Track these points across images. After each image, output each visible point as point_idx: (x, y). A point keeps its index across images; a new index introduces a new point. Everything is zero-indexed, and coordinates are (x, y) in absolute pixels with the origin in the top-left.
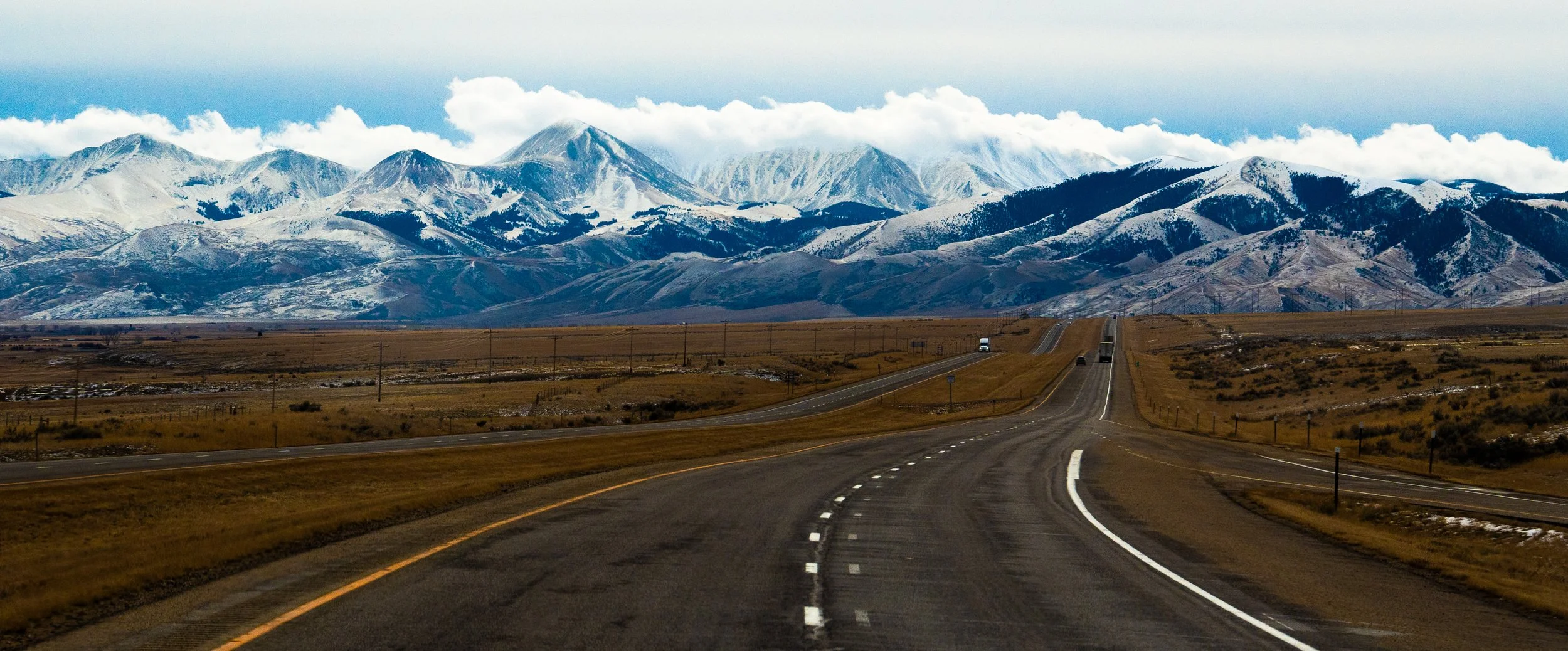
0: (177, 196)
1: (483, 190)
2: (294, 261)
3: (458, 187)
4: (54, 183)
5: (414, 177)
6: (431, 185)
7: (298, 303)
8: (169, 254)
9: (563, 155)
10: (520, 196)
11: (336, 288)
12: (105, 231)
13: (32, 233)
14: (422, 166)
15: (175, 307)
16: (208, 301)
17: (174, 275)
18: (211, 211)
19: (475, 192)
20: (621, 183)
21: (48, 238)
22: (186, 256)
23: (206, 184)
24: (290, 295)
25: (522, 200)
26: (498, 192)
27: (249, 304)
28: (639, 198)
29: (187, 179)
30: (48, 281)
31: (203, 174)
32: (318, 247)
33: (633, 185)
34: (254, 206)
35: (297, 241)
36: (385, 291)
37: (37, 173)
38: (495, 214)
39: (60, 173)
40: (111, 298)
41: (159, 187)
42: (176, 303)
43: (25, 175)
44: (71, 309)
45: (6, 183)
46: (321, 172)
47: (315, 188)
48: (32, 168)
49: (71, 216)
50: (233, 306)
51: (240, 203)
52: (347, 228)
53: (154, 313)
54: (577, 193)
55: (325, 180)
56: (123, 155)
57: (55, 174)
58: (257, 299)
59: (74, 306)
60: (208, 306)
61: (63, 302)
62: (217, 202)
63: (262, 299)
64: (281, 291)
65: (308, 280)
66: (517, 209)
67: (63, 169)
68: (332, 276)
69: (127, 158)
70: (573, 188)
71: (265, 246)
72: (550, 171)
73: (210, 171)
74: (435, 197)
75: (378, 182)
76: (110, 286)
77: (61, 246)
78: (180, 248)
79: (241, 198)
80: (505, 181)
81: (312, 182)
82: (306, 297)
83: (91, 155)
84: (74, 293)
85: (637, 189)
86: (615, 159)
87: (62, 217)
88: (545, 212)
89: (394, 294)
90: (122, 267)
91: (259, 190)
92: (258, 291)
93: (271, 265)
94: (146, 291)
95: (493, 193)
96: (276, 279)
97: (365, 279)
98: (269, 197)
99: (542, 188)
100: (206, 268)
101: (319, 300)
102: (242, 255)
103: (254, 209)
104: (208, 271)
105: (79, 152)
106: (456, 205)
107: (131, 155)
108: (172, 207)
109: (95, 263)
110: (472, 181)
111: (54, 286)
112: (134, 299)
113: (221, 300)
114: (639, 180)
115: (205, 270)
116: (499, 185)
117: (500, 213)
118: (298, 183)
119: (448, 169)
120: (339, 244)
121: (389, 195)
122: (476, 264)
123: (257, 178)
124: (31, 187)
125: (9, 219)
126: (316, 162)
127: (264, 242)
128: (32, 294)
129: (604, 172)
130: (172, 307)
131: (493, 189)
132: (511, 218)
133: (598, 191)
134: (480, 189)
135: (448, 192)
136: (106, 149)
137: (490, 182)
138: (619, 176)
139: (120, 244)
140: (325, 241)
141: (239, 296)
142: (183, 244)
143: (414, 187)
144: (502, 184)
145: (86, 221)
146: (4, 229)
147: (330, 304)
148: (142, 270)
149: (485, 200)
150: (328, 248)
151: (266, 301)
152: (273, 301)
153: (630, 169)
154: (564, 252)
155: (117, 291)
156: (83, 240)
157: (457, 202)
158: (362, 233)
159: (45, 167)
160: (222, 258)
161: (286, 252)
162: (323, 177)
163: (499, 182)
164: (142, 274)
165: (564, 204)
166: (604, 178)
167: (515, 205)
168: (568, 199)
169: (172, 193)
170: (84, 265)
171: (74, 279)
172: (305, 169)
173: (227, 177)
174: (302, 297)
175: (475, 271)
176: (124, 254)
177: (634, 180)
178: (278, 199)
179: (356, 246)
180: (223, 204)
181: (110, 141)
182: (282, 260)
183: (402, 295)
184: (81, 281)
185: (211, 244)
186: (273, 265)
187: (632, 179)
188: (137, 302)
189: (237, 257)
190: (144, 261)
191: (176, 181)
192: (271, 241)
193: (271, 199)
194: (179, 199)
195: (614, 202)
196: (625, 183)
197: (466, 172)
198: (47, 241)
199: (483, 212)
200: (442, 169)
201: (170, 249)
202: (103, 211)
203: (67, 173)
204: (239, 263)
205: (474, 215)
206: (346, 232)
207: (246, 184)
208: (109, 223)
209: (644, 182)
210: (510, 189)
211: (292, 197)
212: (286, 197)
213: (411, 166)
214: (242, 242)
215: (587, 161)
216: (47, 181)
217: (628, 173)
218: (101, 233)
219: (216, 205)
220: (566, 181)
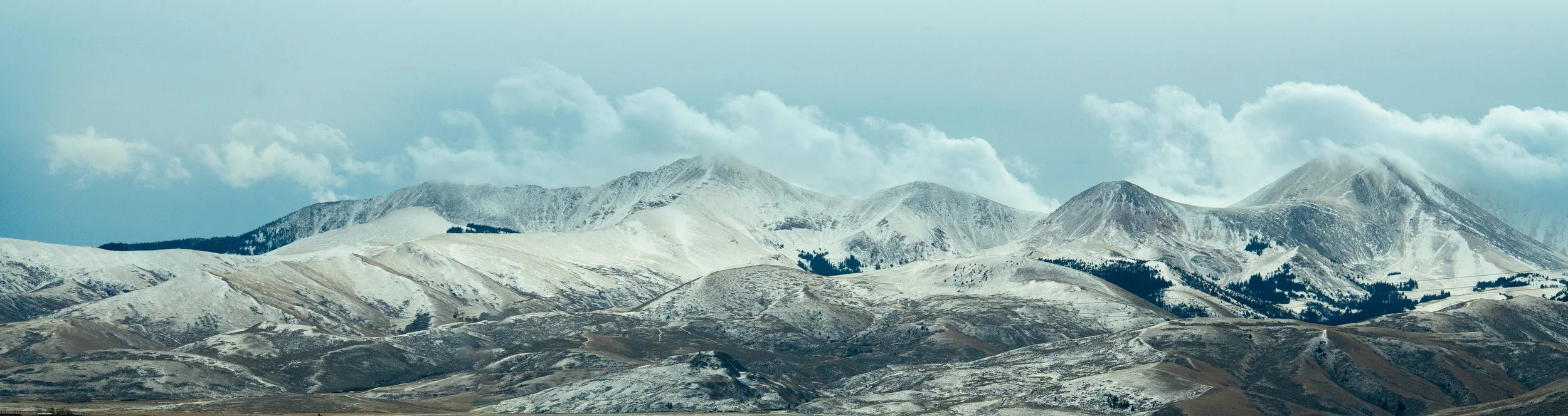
0: (768, 242)
1: (1232, 244)
2: (968, 328)
3: (1193, 238)
4: (588, 221)
5: (1125, 221)
6: (1152, 233)
7: (999, 397)
8: (754, 312)
9: (1348, 196)
10: (1294, 252)
11: (1069, 373)
12: (660, 286)
13: (545, 284)
14: (1136, 204)
15: (766, 398)
16: (826, 389)
17: (765, 344)
18: (819, 265)
19: (1220, 246)
20: (1444, 240)
21: (569, 292)
22: (785, 315)
23: (810, 228)
24: (982, 380)
25: (1296, 259)
26: (1256, 247)
27: (905, 394)
28: (1477, 262)
29: (783, 220)
30: (536, 347)
31: (805, 213)
32: (1005, 308)
33: (1464, 244)
34: (882, 261)
35: (968, 297)
36: (1167, 378)
37: (563, 206)
38: (1256, 279)
39: (596, 207)
40: (645, 377)
41: (741, 228)
42: (767, 391)
43: (545, 208)
44: (571, 394)
45: (517, 219)
46: (979, 216)
47: (971, 238)
48: (555, 199)
49: (608, 262)
50: (873, 397)
51: (860, 256)
52: (1052, 280)
53: (725, 407)
54: (1375, 252)
55: (985, 227)
56: (687, 184)
57: (590, 208)
58: (919, 385)
59: (578, 388)
60: (828, 397)
61: (561, 382)
62: (827, 253)
63: (929, 388)
64: (964, 373)
65: (1009, 357)
66: (1291, 272)
67: (601, 200)
68: (1052, 351)
69: (694, 187)
70: (1369, 245)
71: (915, 304)
72: (1331, 219)
73: (815, 210)
74: (1161, 251)
75: (1069, 229)
76: (649, 357)
77: (589, 305)
78: (774, 303)
79: (863, 248)
80: (1264, 230)
81: (966, 230)
82: (1013, 386)
83: (642, 183)
84: (581, 367)
85: (1471, 248)
86: (1429, 205)
87: (595, 265)
88: (1333, 278)
89: (1187, 387)
90: (675, 328)
91: (888, 239)
92: (917, 374)
93: (929, 334)
94: (712, 366)
95: (1249, 248)
96: (944, 355)
97: (1120, 356)
98: (904, 248)
99: (1321, 244)
100: (817, 336)
101: (1041, 392)
102: (878, 316)
103: (882, 265)
104: (821, 341)
105: (624, 178)
106: (1194, 264)
107: (699, 183)
108: (761, 256)
109: (631, 322)
110: (1215, 230)
111: (547, 353)
112: (689, 380)
113: (849, 388)
114: (1472, 235)
115: (816, 338)
116: (1256, 238)
117: (1264, 278)
118: (945, 230)
119: (1176, 211)
120: (1041, 304)
121: (1089, 246)
122: (1329, 335)
123: (884, 221)
124: (553, 225)
125: (509, 262)
126: (970, 202)
127: (913, 298)
128: (506, 367)
129: (1414, 222)
130: (759, 396)
131: (1248, 242)
132: (1284, 283)
133: (1408, 251)
134: (1227, 242)
135: (1179, 245)
136: (663, 174)
137: (1242, 230)
138: (1439, 228)
139: (674, 294)
140: (1015, 299)
141: (882, 381)
142: (779, 298)
143: (1127, 236)
144: (1260, 236)
145: (631, 271)
146: (501, 276)
147: (1063, 400)
148: (707, 335)
149: (1237, 259)
150: (1023, 309)
151: (938, 391)
152: (950, 391)
153: (1455, 220)
154: (1456, 325)
155: (659, 365)
156: (625, 297)
157: (1194, 260)
158: (1078, 288)
159: (574, 198)
160: (843, 319)
161: (951, 313)
162: (981, 222)
163: (1256, 233)
164: (708, 341)
165: (1358, 268)
166: (1416, 231)
167: (1286, 266)
168: (1362, 262)
169: (761, 238)
170: (611, 325)
171: (585, 343)
172: (954, 211)
173: (841, 219)
174: (1005, 386)
175: (1330, 348)
176: (679, 310)
177: (1464, 236)
178: (916, 252)
179: (1070, 309)
180: (836, 258)
181: (669, 164)
182: (948, 326)
183: (1205, 388)
184: (595, 346)
185: (825, 298)
186: (933, 333)
187: (1461, 234)
188: (694, 386)
189: (870, 320)
190: (714, 321)
191: (767, 222)
192: (925, 296)
193: (907, 251)
194: (771, 247)
195: (1437, 267)
196: (1451, 239)
197: (1204, 216)
198: (568, 297)
199: (1237, 275)
200: (1165, 211)
201: (757, 304)
202: (658, 259)
203: (606, 207)
204: (873, 328)
205: (1222, 280)
206: (1050, 285)
207: (870, 229)
208: (667, 275)
209: (1481, 239)
210: (1273, 243)
211: (938, 251)
212: (929, 249)
213: (1118, 207)
214: (876, 298)
215: (1386, 206)
216: (578, 218)
217: (1453, 225)
218: (653, 289)
219: (826, 257)
220: (1356, 234)
